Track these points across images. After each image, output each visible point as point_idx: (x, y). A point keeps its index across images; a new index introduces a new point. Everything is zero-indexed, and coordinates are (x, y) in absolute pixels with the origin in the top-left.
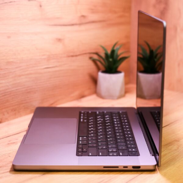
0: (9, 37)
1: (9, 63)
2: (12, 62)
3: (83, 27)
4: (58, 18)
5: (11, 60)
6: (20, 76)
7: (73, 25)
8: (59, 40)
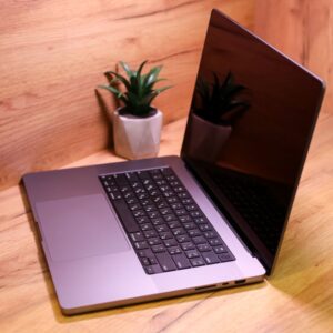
0: (50, 48)
1: (50, 87)
2: (56, 85)
3: (171, 14)
4: (128, 7)
5: (54, 82)
6: (69, 104)
7: (154, 13)
8: (132, 40)
